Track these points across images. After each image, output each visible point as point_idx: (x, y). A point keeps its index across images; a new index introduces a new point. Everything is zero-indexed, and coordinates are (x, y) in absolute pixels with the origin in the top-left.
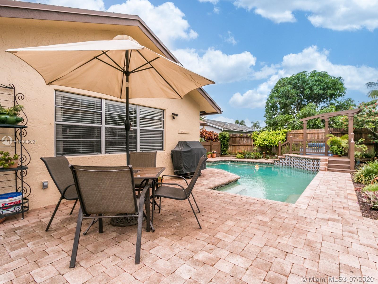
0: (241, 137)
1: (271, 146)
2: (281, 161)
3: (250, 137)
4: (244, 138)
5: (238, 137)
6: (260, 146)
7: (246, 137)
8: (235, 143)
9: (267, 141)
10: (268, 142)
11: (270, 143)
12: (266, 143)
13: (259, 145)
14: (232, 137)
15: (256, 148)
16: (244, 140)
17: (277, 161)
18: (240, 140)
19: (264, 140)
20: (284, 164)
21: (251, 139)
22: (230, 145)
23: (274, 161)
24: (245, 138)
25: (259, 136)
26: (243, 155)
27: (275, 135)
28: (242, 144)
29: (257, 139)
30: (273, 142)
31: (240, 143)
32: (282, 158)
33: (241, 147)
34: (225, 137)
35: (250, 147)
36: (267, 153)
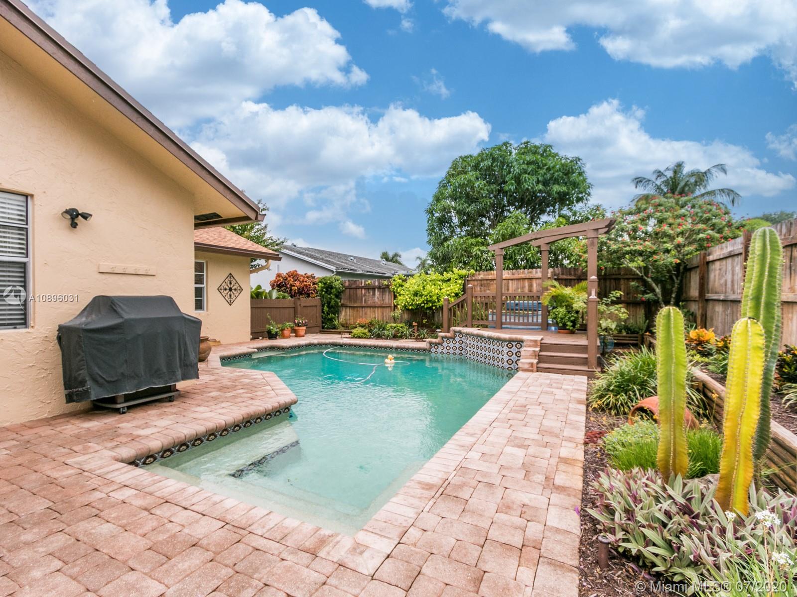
0: (368, 288)
1: (430, 308)
2: (445, 344)
3: (388, 286)
4: (374, 289)
5: (362, 288)
6: (405, 309)
7: (379, 288)
8: (356, 302)
9: (421, 296)
10: (424, 298)
11: (428, 301)
12: (419, 301)
13: (405, 306)
14: (349, 288)
15: (398, 313)
16: (374, 294)
17: (436, 344)
18: (365, 295)
19: (416, 294)
20: (451, 351)
21: (390, 291)
22: (343, 305)
23: (431, 343)
24: (377, 290)
25: (406, 285)
26: (366, 331)
27: (440, 283)
28: (370, 303)
29: (402, 292)
30: (435, 298)
31: (365, 303)
32: (448, 338)
33: (368, 310)
34: (332, 288)
35: (388, 310)
36: (421, 326)
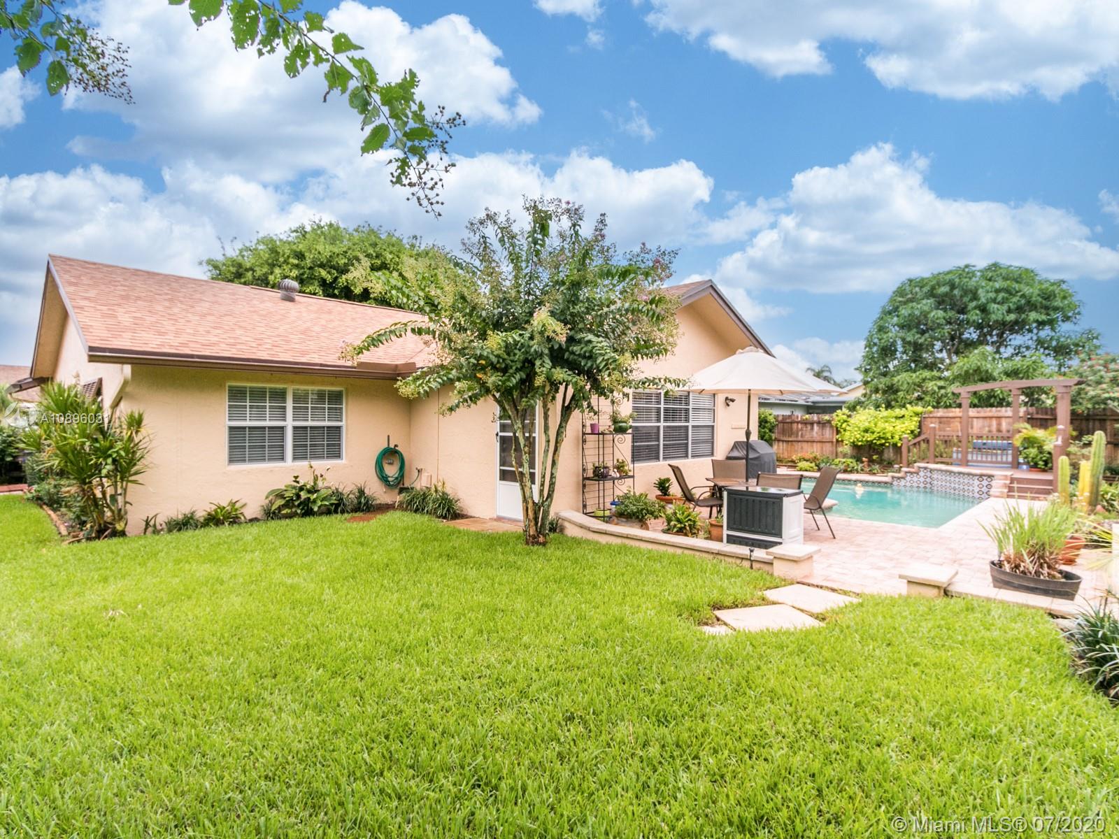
0: (805, 423)
1: (882, 445)
2: (908, 478)
3: (829, 422)
4: (812, 424)
5: (798, 423)
6: (855, 446)
7: (819, 423)
8: (790, 436)
9: (873, 433)
10: (876, 435)
11: (880, 438)
12: (869, 437)
13: (854, 442)
14: (783, 422)
15: (846, 449)
16: (812, 429)
17: (899, 478)
18: (802, 430)
19: (866, 431)
20: (915, 485)
21: (832, 426)
22: (776, 439)
23: (893, 477)
24: (815, 425)
25: (852, 421)
26: (813, 465)
27: (893, 420)
28: (807, 437)
29: (848, 428)
30: (889, 435)
31: (802, 436)
32: (911, 473)
33: (805, 445)
34: (766, 422)
35: (829, 445)
36: (871, 461)
